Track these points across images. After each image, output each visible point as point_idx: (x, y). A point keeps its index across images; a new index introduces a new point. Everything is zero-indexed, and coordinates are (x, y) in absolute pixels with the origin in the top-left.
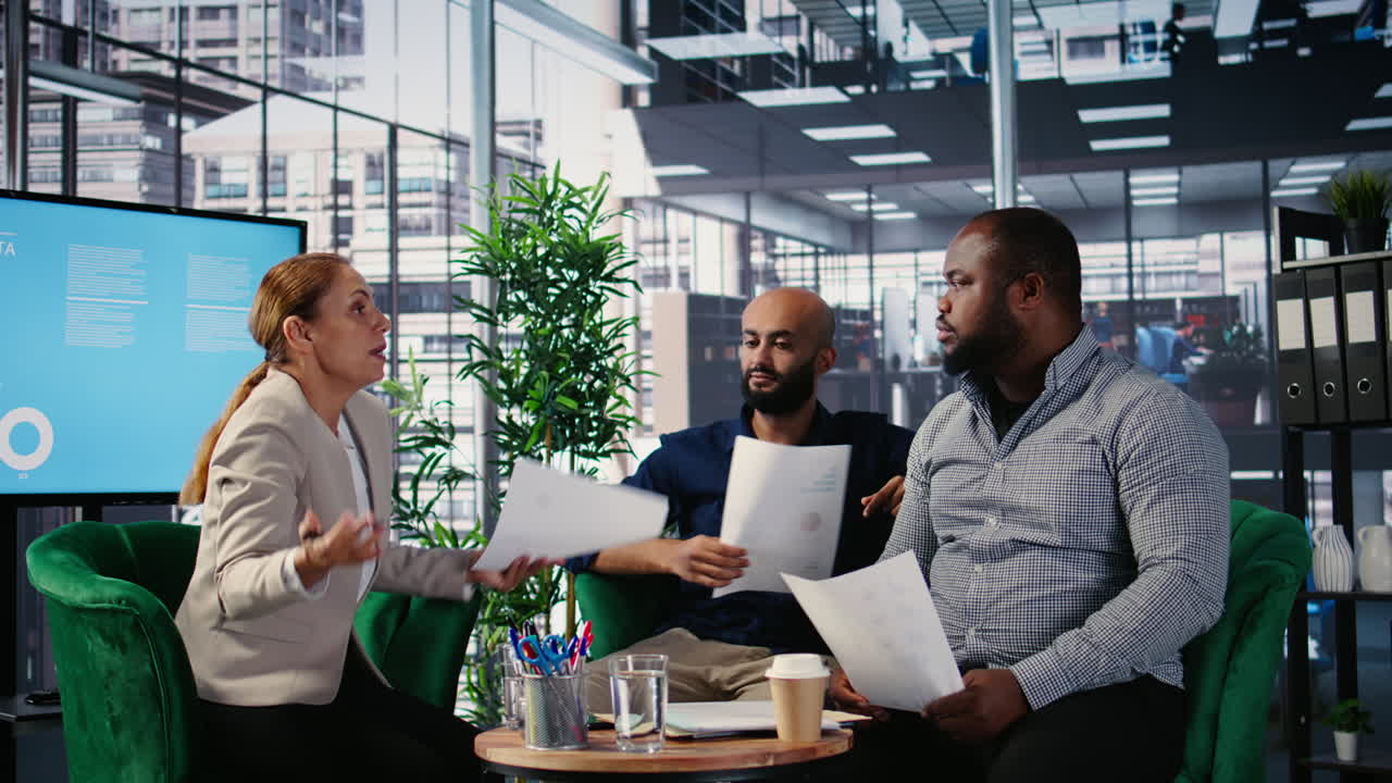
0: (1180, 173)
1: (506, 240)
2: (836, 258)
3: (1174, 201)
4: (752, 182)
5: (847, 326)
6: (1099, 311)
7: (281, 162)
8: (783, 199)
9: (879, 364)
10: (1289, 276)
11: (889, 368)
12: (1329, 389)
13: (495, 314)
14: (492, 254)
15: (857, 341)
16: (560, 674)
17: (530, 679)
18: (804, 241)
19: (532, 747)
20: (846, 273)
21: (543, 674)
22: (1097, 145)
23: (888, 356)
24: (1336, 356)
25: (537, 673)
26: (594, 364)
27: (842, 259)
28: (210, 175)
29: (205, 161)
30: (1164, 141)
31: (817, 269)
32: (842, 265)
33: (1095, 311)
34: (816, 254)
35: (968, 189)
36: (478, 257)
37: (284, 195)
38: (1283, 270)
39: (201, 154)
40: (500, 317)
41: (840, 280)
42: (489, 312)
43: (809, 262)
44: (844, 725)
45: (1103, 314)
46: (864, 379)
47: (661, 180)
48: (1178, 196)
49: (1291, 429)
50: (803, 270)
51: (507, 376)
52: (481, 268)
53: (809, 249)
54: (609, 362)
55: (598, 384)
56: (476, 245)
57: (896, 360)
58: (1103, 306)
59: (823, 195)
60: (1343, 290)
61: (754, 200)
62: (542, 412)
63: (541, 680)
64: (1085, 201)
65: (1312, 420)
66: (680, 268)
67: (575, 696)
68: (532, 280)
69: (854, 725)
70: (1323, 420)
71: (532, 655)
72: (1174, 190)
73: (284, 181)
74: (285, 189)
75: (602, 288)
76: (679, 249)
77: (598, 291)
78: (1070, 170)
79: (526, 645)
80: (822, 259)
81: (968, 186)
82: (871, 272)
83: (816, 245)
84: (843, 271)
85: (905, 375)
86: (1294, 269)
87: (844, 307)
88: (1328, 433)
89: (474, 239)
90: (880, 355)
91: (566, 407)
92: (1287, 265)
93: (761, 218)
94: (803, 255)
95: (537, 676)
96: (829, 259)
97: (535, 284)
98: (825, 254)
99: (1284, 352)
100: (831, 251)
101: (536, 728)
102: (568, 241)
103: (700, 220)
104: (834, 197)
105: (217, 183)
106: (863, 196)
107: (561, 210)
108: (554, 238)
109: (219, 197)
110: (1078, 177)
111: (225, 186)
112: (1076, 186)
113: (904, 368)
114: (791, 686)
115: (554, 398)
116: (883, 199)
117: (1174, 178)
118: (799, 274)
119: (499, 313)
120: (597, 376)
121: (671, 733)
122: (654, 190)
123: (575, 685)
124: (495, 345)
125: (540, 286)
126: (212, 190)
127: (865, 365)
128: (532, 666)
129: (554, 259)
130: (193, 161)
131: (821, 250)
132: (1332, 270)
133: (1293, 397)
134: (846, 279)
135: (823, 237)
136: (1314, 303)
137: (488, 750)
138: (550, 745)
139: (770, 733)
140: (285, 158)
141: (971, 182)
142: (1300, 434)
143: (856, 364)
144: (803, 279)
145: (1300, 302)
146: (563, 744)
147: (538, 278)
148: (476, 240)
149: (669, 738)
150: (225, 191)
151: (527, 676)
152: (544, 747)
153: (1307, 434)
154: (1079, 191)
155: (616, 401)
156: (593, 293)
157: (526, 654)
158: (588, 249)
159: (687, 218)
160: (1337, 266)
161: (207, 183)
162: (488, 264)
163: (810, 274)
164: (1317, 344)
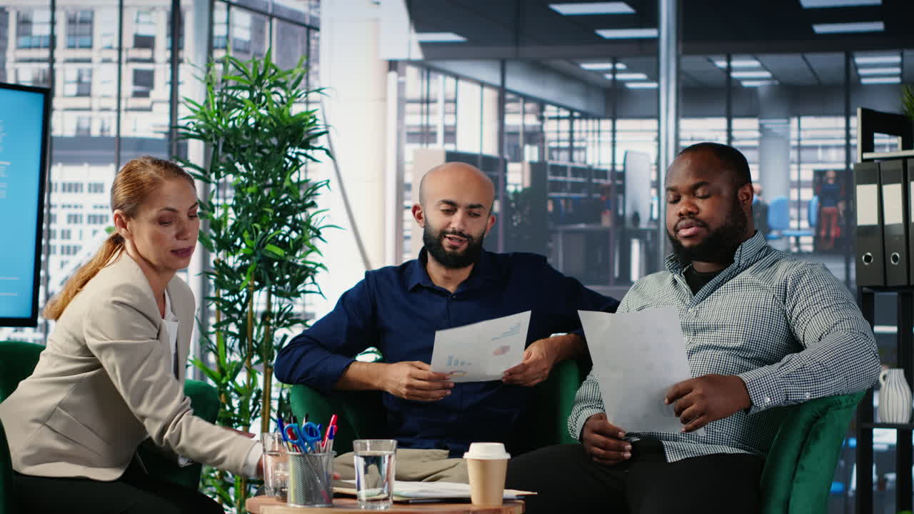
0: (902, 55)
1: (221, 111)
2: (590, 122)
3: (897, 80)
4: (508, 50)
5: (597, 185)
6: (828, 178)
7: (88, 16)
8: (539, 68)
9: (619, 220)
10: (868, 165)
11: (629, 225)
12: (895, 258)
13: (209, 173)
14: (207, 121)
15: (604, 199)
16: (314, 453)
17: (292, 455)
18: (559, 106)
19: (292, 505)
20: (599, 136)
21: (301, 451)
22: (820, 29)
23: (629, 212)
24: (902, 231)
25: (297, 451)
26: (290, 217)
27: (596, 122)
28: (22, 27)
29: (18, 14)
30: (878, 26)
31: (571, 132)
32: (596, 128)
33: (824, 178)
34: (571, 118)
35: (709, 64)
36: (194, 123)
37: (90, 47)
38: (864, 160)
39: (15, 7)
40: (213, 176)
41: (594, 141)
42: (204, 171)
43: (565, 125)
44: (519, 497)
45: (831, 182)
46: (606, 233)
47: (424, 45)
48: (901, 75)
49: (865, 289)
50: (558, 132)
51: (217, 225)
52: (197, 134)
53: (565, 113)
54: (301, 216)
55: (294, 235)
56: (192, 114)
57: (636, 217)
58: (831, 175)
59: (578, 65)
60: (909, 178)
61: (510, 67)
62: (254, 258)
63: (300, 456)
64: (817, 78)
65: (881, 284)
66: (445, 127)
67: (325, 469)
68: (242, 146)
69: (526, 498)
70: (890, 284)
71: (294, 437)
72: (898, 70)
73: (91, 34)
74: (92, 41)
75: (298, 154)
76: (445, 108)
77: (294, 156)
78: (802, 50)
79: (290, 430)
80: (577, 124)
81: (710, 61)
82: (614, 136)
83: (572, 110)
84: (596, 134)
85: (645, 231)
86: (871, 160)
87: (596, 167)
88: (895, 294)
89: (191, 109)
90: (621, 212)
91: (275, 254)
92: (867, 156)
93: (516, 83)
94: (558, 118)
95: (298, 453)
96: (584, 122)
97: (244, 150)
98: (580, 118)
99: (861, 227)
100: (585, 116)
101: (295, 491)
102: (275, 114)
103: (462, 84)
104: (587, 66)
105: (29, 34)
106: (608, 66)
107: (269, 88)
108: (263, 112)
109: (30, 47)
110: (810, 57)
111: (35, 37)
112: (808, 64)
113: (644, 225)
114: (484, 465)
115: (264, 246)
116: (630, 69)
117: (897, 59)
118: (554, 136)
119: (212, 172)
120: (294, 228)
121: (395, 499)
122: (417, 55)
123: (324, 460)
124: (208, 200)
125: (249, 151)
126: (24, 41)
127: (607, 221)
128: (293, 446)
129: (262, 129)
130: (7, 13)
131: (576, 114)
132: (900, 162)
133: (866, 264)
134: (599, 142)
135: (578, 103)
136: (886, 188)
137: (261, 507)
138: (305, 504)
139: (467, 500)
140: (92, 13)
141: (713, 58)
142: (872, 295)
143: (599, 220)
144: (558, 141)
145: (874, 187)
146: (315, 504)
147: (247, 145)
148: (194, 111)
149: (395, 502)
150: (35, 42)
151: (291, 453)
152: (301, 505)
153: (877, 295)
154: (812, 70)
155: (308, 249)
156: (290, 158)
157: (289, 437)
158: (291, 122)
159: (451, 81)
160: (905, 159)
161: (18, 35)
162: (203, 130)
163: (566, 136)
164: (887, 222)
